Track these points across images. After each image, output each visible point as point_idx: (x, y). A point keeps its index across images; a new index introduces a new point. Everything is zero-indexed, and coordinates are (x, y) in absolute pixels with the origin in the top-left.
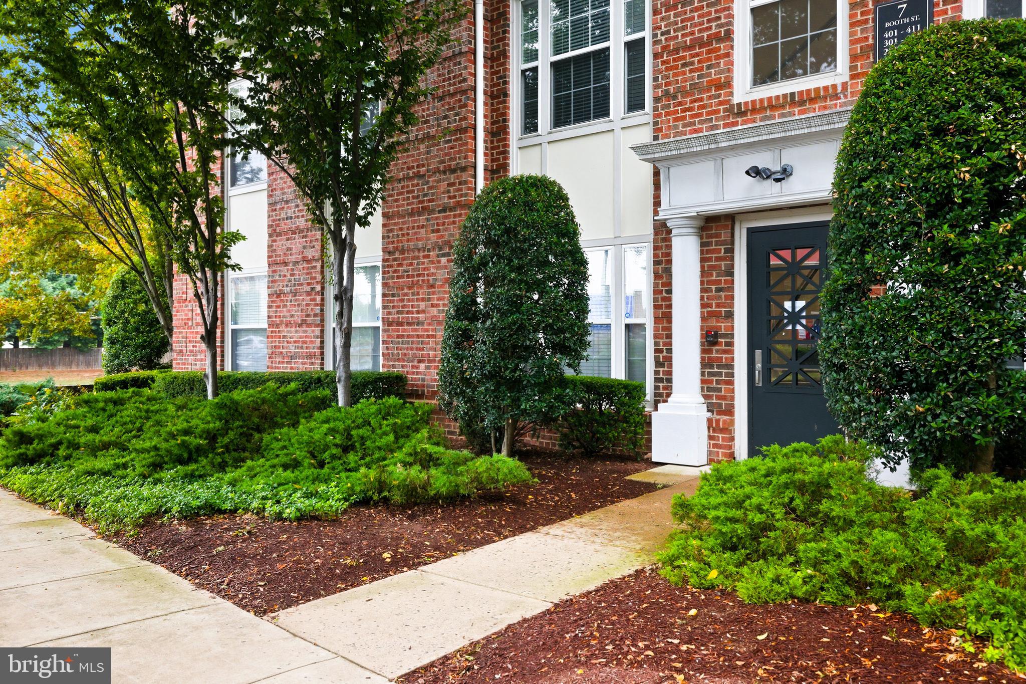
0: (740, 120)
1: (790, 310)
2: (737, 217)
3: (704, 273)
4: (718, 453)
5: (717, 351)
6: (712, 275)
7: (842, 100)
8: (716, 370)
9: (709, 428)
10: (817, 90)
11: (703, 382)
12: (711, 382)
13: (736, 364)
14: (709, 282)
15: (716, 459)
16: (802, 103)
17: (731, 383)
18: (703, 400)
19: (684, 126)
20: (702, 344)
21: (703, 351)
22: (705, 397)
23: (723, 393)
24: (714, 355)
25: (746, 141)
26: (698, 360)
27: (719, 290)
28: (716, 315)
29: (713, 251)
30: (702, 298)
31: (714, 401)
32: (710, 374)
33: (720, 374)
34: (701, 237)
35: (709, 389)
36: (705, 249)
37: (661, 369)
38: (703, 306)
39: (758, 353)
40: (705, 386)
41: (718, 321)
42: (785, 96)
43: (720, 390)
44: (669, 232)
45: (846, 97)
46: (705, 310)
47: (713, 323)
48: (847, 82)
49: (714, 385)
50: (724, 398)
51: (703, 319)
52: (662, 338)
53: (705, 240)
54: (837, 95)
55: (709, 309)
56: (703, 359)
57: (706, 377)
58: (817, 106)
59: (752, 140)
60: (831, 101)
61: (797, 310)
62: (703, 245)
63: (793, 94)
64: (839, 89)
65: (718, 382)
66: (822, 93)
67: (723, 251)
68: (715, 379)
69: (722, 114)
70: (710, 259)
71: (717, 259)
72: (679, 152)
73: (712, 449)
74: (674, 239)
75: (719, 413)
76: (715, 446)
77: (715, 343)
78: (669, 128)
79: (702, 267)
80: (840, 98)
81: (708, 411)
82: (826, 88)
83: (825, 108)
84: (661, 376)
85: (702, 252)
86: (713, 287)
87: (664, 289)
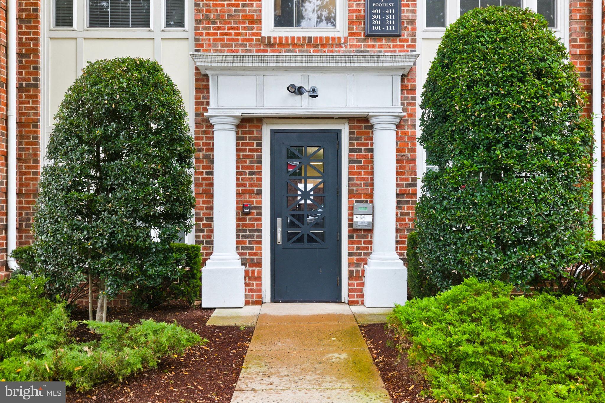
0: (269, 49)
1: (303, 190)
2: (264, 120)
3: (238, 160)
4: (253, 295)
5: (250, 220)
6: (246, 162)
7: (344, 49)
8: (248, 233)
9: (245, 278)
10: (327, 38)
11: (238, 243)
12: (245, 243)
13: (263, 228)
14: (243, 167)
15: (251, 300)
16: (316, 46)
17: (260, 243)
18: (238, 257)
19: (222, 46)
20: (238, 214)
21: (238, 220)
22: (240, 254)
23: (255, 251)
24: (247, 222)
25: (289, 65)
26: (235, 226)
27: (251, 174)
28: (250, 192)
29: (247, 144)
30: (238, 179)
31: (248, 257)
32: (244, 237)
33: (252, 236)
34: (237, 133)
35: (243, 248)
36: (241, 142)
37: (201, 234)
38: (238, 185)
39: (279, 221)
40: (240, 246)
41: (250, 197)
42: (304, 38)
43: (252, 248)
44: (212, 126)
45: (346, 47)
46: (240, 188)
47: (247, 198)
48: (347, 37)
49: (248, 245)
50: (256, 254)
51: (238, 195)
52: (203, 210)
53: (240, 135)
54: (340, 44)
55: (243, 188)
56: (238, 226)
57: (241, 239)
58: (326, 49)
59: (294, 65)
60: (336, 48)
61: (308, 190)
62: (238, 139)
63: (310, 38)
64: (342, 41)
65: (250, 242)
66: (330, 41)
67: (255, 145)
68: (248, 240)
69: (254, 42)
70: (245, 150)
71: (251, 150)
72: (234, 64)
73: (247, 293)
74: (215, 132)
75: (251, 266)
76: (250, 290)
77: (248, 214)
78: (209, 45)
79: (238, 156)
80: (342, 47)
81: (242, 265)
82: (333, 39)
83: (332, 51)
84: (201, 239)
85: (238, 144)
86: (247, 171)
87: (204, 171)
